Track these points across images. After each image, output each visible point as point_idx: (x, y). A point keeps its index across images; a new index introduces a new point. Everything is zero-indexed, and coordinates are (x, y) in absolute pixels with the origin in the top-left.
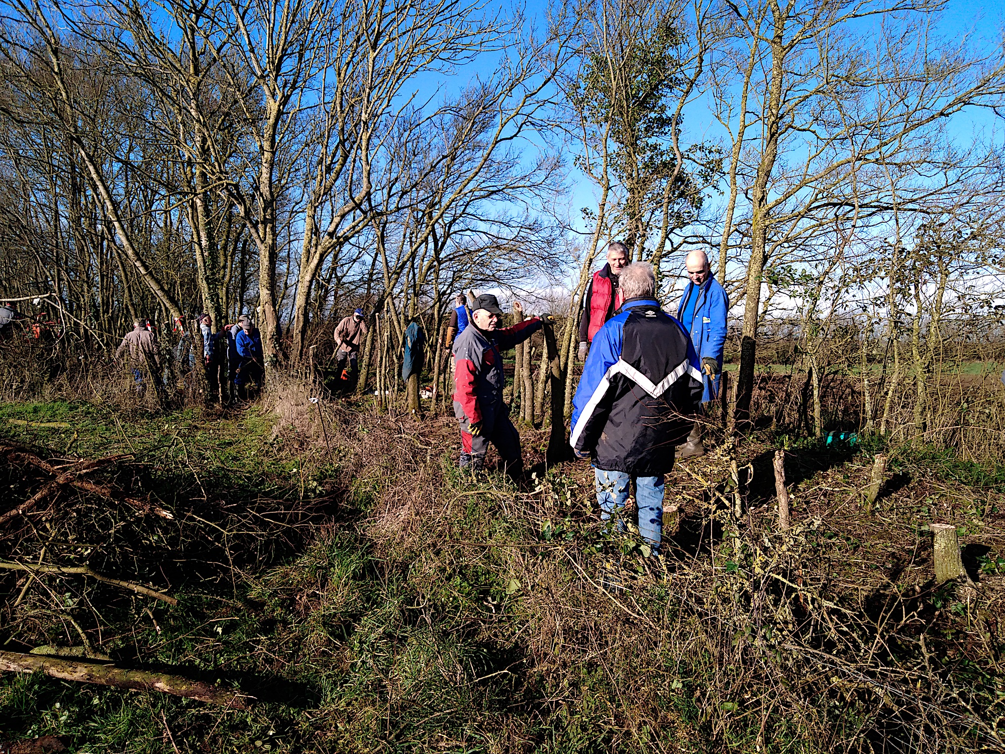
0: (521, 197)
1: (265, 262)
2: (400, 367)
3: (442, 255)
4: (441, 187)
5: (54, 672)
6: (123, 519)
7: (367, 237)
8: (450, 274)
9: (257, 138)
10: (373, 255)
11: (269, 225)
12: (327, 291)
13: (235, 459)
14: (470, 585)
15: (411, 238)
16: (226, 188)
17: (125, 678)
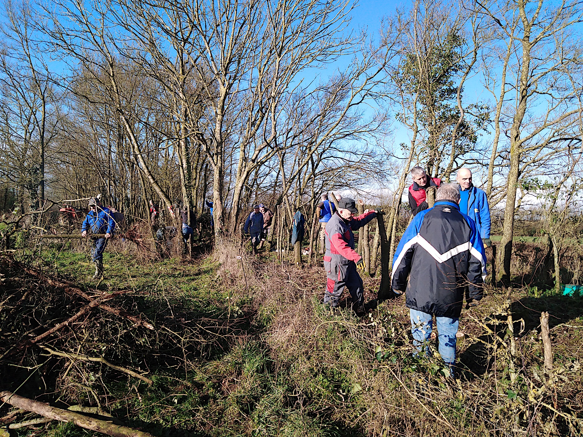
0: (364, 137)
1: (216, 176)
2: (291, 237)
3: (317, 171)
4: (316, 132)
5: (79, 423)
6: (126, 328)
7: (275, 161)
8: (321, 182)
9: (214, 108)
10: (277, 172)
11: (220, 156)
12: (251, 192)
13: (195, 289)
14: (328, 381)
15: (299, 162)
16: (197, 135)
17: (117, 432)
